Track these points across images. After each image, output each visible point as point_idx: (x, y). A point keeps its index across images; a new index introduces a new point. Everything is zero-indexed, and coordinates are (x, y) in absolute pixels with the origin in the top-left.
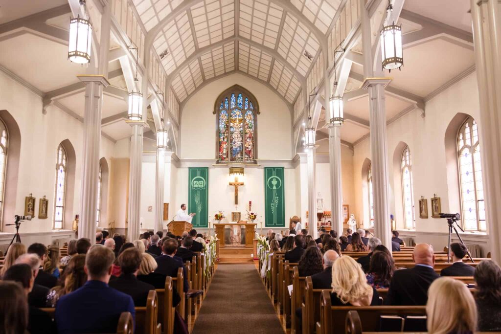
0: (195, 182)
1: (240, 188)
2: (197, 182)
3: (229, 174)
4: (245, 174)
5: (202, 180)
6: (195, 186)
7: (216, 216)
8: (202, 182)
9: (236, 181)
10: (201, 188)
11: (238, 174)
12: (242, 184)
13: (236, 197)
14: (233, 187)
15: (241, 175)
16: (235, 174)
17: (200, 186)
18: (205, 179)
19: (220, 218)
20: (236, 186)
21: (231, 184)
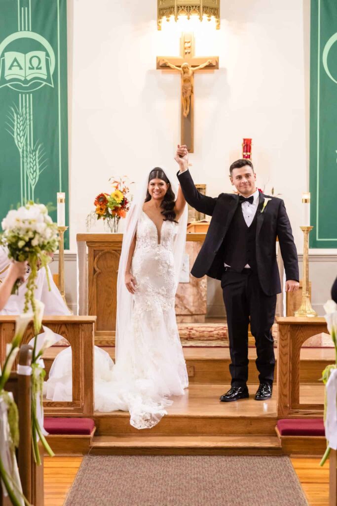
0: (10, 57)
1: (201, 80)
2: (20, 56)
3: (154, 23)
4: (223, 22)
5: (39, 47)
6: (9, 74)
7: (102, 200)
8: (41, 54)
9: (187, 52)
10: (36, 83)
11: (195, 16)
12: (211, 67)
13: (187, 121)
14: (174, 80)
15: (208, 22)
16: (183, 16)
17: (31, 75)
18: (52, 42)
19: (116, 209)
20: (185, 70)
21: (163, 66)
